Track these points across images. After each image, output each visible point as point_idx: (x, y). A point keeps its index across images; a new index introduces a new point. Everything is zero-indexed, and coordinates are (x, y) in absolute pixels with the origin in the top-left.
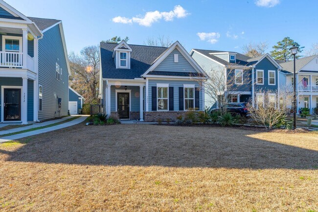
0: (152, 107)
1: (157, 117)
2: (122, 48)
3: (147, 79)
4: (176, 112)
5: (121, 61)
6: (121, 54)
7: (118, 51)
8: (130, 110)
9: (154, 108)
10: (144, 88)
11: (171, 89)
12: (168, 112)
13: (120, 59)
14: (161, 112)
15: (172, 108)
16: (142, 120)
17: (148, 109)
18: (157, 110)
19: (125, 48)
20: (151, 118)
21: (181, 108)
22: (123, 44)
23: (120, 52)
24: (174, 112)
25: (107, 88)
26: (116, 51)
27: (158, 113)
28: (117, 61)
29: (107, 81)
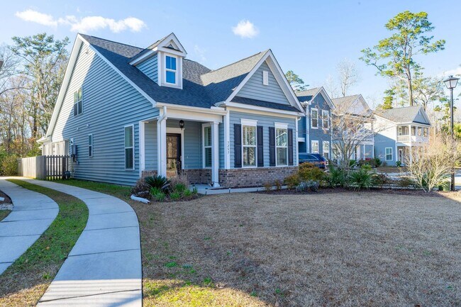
0: (236, 160)
1: (242, 179)
2: (168, 48)
3: (228, 109)
4: (267, 169)
5: (167, 72)
6: (168, 58)
7: (162, 52)
8: (183, 168)
9: (238, 163)
10: (221, 126)
11: (260, 129)
12: (257, 170)
13: (165, 69)
14: (248, 170)
15: (261, 163)
16: (216, 185)
17: (228, 164)
18: (243, 167)
19: (173, 49)
20: (233, 181)
21: (272, 163)
22: (172, 40)
23: (165, 55)
24: (264, 170)
25: (160, 122)
26: (158, 51)
27: (244, 171)
28: (159, 72)
29: (165, 108)
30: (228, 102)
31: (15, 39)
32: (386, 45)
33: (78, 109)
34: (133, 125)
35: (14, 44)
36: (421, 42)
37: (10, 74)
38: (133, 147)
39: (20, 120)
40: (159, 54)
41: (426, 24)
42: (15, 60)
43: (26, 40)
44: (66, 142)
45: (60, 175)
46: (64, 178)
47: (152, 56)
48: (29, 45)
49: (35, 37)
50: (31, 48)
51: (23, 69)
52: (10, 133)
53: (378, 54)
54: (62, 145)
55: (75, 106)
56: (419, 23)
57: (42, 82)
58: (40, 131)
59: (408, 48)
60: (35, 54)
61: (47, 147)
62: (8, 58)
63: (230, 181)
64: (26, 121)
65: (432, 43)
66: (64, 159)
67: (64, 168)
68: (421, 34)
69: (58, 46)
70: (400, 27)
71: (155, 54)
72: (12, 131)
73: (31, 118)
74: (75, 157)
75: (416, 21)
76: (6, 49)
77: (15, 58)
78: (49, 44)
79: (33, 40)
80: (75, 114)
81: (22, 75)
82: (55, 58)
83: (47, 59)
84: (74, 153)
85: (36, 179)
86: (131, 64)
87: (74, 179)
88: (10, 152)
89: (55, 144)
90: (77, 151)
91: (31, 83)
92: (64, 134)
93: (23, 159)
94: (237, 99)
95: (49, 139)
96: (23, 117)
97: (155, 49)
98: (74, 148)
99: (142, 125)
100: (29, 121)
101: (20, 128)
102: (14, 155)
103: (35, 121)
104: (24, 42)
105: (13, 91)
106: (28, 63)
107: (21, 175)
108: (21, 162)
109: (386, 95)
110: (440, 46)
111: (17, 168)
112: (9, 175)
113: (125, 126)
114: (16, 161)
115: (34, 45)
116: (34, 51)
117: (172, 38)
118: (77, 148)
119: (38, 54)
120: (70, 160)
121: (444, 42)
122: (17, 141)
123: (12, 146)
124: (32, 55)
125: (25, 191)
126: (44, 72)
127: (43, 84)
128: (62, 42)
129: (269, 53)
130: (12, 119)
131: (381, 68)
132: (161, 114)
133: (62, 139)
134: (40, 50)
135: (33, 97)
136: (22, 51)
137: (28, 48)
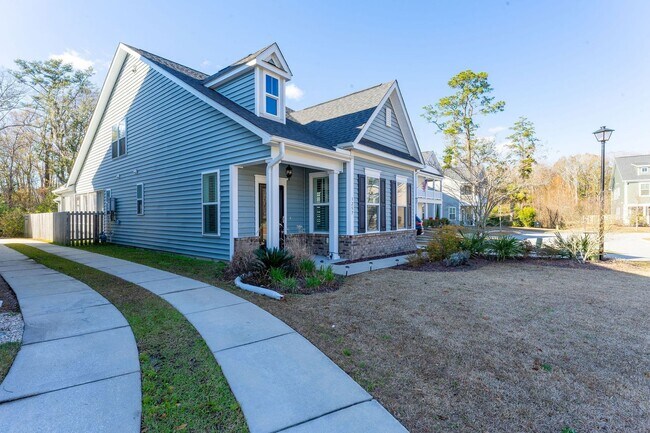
0: (359, 223)
1: (366, 249)
2: (269, 63)
3: (354, 154)
4: (389, 234)
5: (268, 98)
6: (268, 77)
7: (262, 68)
8: (285, 232)
9: (361, 228)
10: (342, 177)
11: (383, 182)
12: (380, 235)
13: (265, 94)
14: (372, 236)
15: (383, 227)
16: (336, 258)
17: (351, 229)
18: (367, 232)
19: (274, 65)
20: (358, 252)
21: (393, 226)
22: (274, 54)
23: (265, 73)
24: (387, 235)
25: (272, 167)
26: (257, 65)
27: (367, 236)
28: (257, 96)
29: (283, 145)
30: (356, 144)
31: (19, 62)
32: (447, 103)
33: (118, 149)
34: (218, 171)
35: (18, 69)
36: (482, 103)
37: (11, 107)
38: (219, 203)
39: (26, 166)
40: (257, 71)
41: (485, 85)
42: (19, 89)
43: (35, 65)
44: (99, 193)
45: (90, 239)
46: (96, 242)
47: (245, 74)
48: (39, 73)
49: (47, 63)
50: (42, 76)
51: (30, 101)
52: (11, 181)
53: (439, 112)
54: (92, 198)
55: (114, 145)
56: (478, 84)
57: (58, 118)
58: (54, 179)
59: (468, 107)
60: (47, 83)
61: (68, 200)
62: (8, 86)
63: (354, 251)
64: (33, 167)
65: (493, 103)
66: (96, 216)
67: (96, 230)
68: (484, 94)
69: (79, 77)
70: (462, 86)
71: (251, 71)
72: (15, 179)
73: (41, 164)
74: (114, 214)
75: (476, 81)
76: (6, 74)
77: (19, 87)
78: (67, 74)
79: (44, 66)
80: (114, 155)
81: (28, 109)
82: (74, 91)
83: (64, 92)
84: (113, 209)
85: (54, 243)
86: (208, 85)
87: (111, 244)
88: (11, 206)
89: (81, 195)
90: (116, 206)
91: (41, 120)
92: (95, 182)
93: (32, 215)
94: (364, 142)
95: (71, 189)
96: (30, 162)
97: (252, 63)
98: (113, 203)
99: (234, 171)
100: (37, 167)
101: (26, 176)
102: (19, 210)
103: (47, 167)
104: (32, 68)
105: (15, 129)
106: (38, 95)
107: (29, 236)
108: (28, 218)
109: (445, 154)
110: (500, 107)
111: (23, 226)
112: (11, 237)
113: (203, 173)
114: (22, 217)
115: (45, 73)
116: (46, 79)
117: (274, 49)
118: (116, 202)
119: (51, 84)
120: (106, 218)
121: (504, 103)
122: (22, 191)
123: (15, 198)
124: (43, 85)
125: (40, 270)
126: (60, 105)
127: (59, 121)
128: (84, 72)
129: (395, 86)
130: (15, 164)
131: (441, 127)
132: (274, 154)
133: (92, 190)
134: (54, 79)
135: (44, 137)
136: (28, 78)
137: (37, 76)
